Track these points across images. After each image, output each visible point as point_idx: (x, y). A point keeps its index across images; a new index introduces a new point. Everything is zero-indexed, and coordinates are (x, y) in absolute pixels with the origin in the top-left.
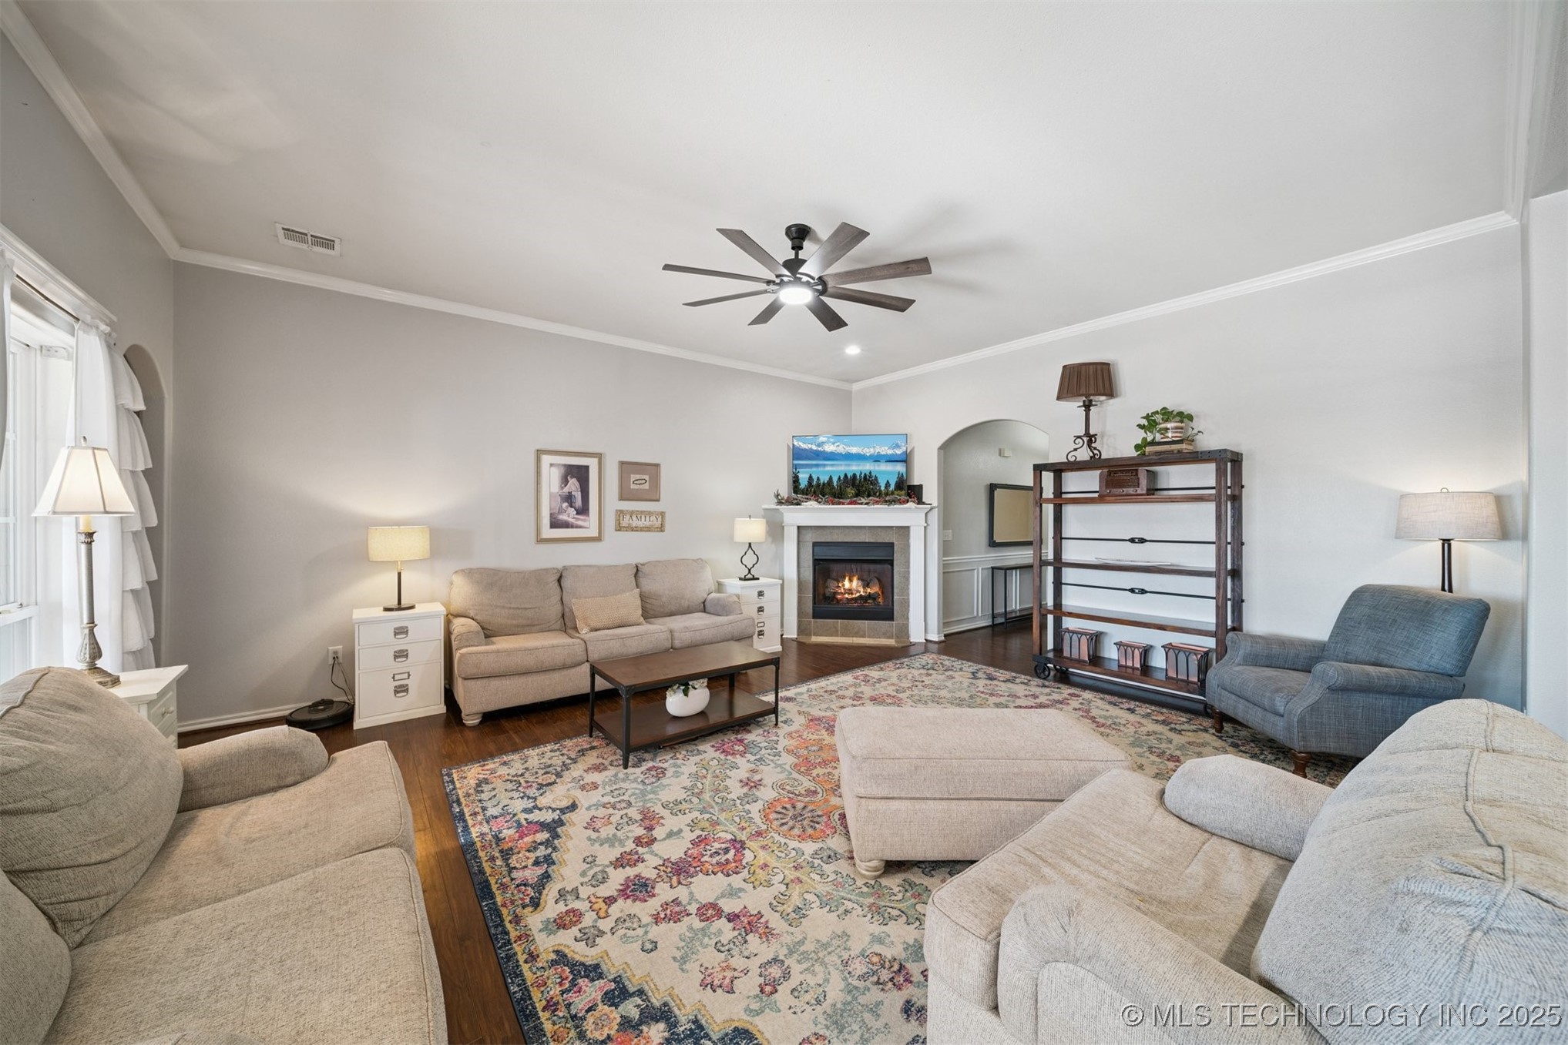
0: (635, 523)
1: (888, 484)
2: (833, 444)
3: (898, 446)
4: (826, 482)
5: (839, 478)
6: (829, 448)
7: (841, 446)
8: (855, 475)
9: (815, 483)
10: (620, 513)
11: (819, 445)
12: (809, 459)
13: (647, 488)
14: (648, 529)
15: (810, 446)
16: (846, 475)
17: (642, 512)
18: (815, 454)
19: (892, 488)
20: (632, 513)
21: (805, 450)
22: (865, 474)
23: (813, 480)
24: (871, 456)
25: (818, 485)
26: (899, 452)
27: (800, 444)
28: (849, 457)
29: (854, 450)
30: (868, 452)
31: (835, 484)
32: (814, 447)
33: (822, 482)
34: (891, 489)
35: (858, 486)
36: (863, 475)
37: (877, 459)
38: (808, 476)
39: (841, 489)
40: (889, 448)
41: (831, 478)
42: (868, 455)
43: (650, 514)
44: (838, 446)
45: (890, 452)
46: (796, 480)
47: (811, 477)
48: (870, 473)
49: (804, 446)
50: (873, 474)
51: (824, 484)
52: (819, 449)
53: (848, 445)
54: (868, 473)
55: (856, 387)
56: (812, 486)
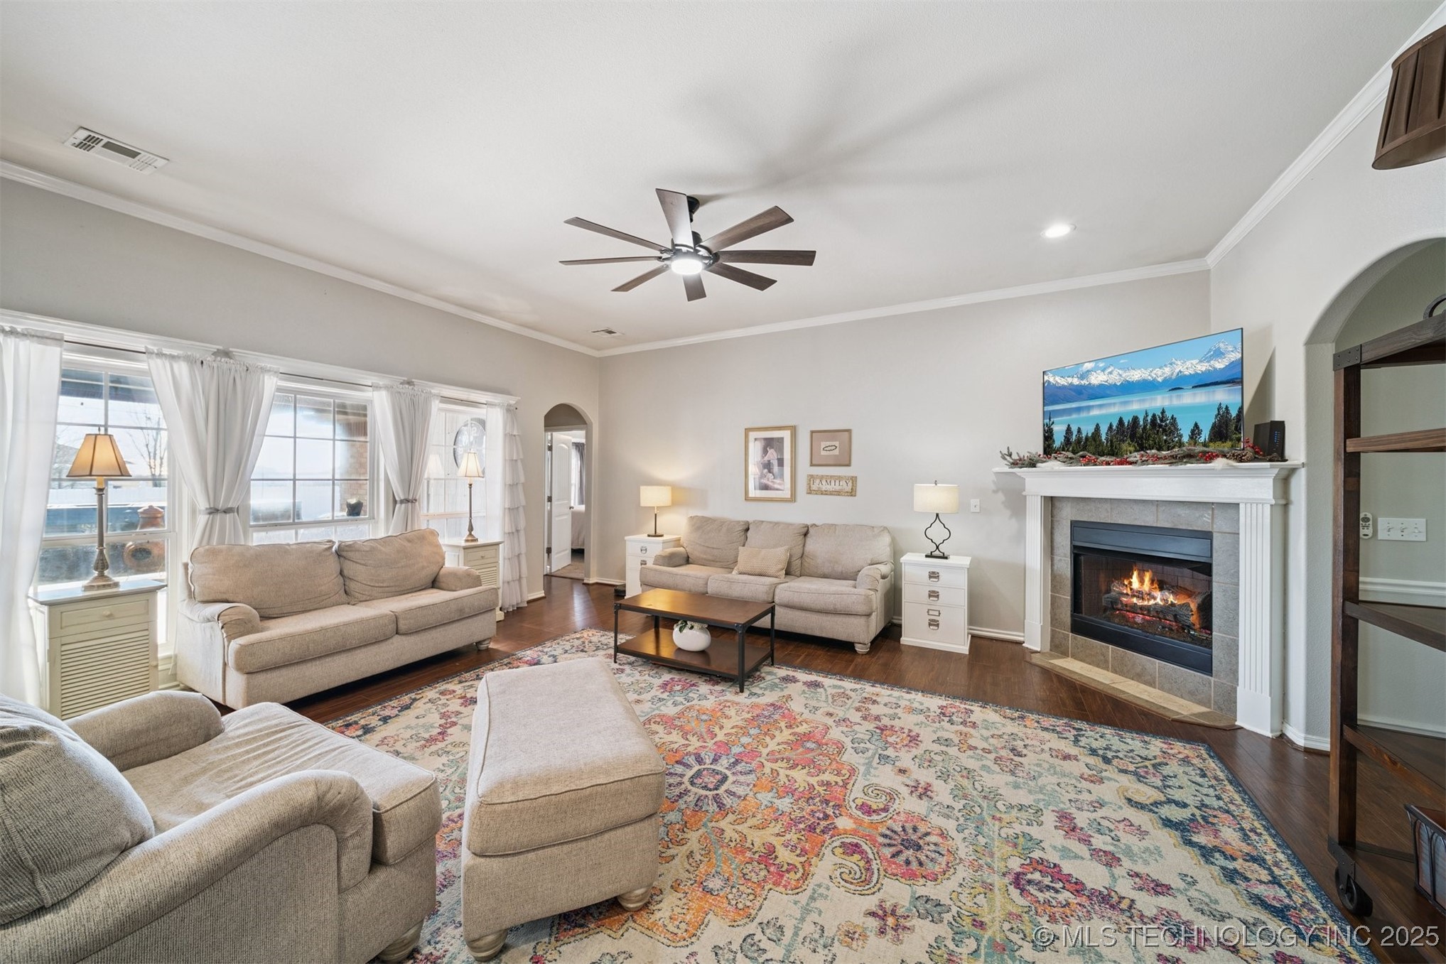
0: (825, 487)
1: (1196, 431)
2: (1103, 370)
3: (1219, 354)
4: (1090, 435)
5: (1111, 426)
6: (1097, 379)
7: (1115, 373)
8: (1135, 419)
9: (1074, 437)
10: (811, 478)
11: (1082, 377)
12: (1069, 401)
13: (837, 453)
14: (838, 493)
15: (1070, 380)
16: (1121, 421)
17: (831, 476)
18: (1074, 391)
19: (1205, 435)
20: (821, 478)
21: (1063, 387)
22: (1154, 416)
23: (1072, 433)
24: (1165, 380)
25: (1079, 440)
26: (1220, 365)
27: (1058, 379)
28: (1128, 388)
29: (1136, 375)
30: (1160, 374)
31: (1104, 437)
32: (1076, 381)
33: (1084, 435)
34: (1202, 440)
35: (1141, 438)
36: (1149, 418)
37: (1175, 386)
38: (1065, 428)
39: (1112, 446)
40: (1201, 361)
41: (1097, 428)
42: (1160, 380)
43: (840, 478)
44: (1111, 373)
45: (1202, 368)
46: (1048, 436)
47: (1069, 430)
48: (1163, 412)
49: (1062, 382)
50: (1169, 415)
51: (1087, 438)
52: (1083, 382)
53: (1126, 369)
54: (1158, 413)
55: (1211, 260)
56: (1071, 443)
